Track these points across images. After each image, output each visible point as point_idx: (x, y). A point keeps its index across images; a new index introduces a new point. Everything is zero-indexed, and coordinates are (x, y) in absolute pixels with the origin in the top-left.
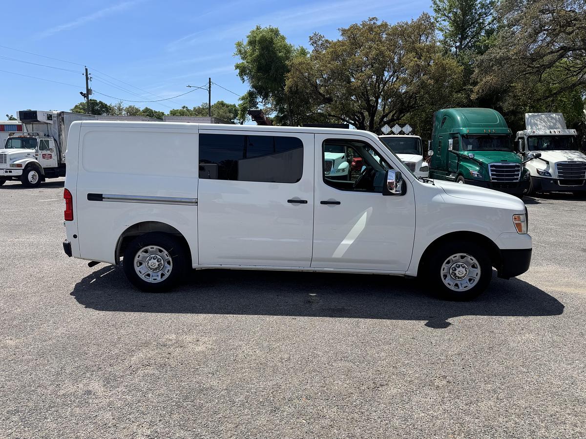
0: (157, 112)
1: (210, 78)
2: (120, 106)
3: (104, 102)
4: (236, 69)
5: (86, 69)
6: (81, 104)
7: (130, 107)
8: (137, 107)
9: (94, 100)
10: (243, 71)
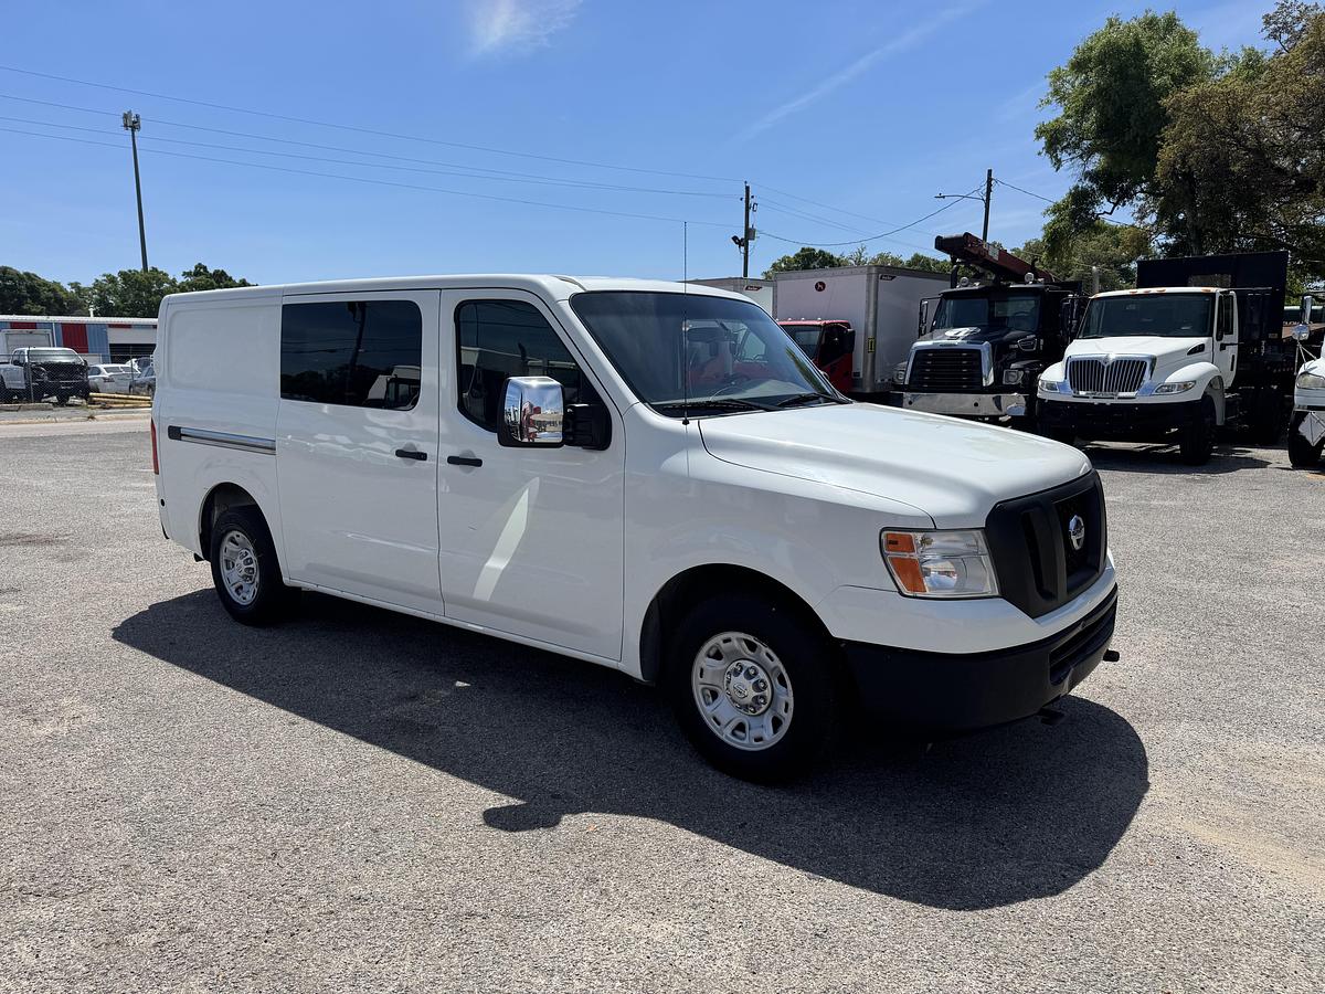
0: (938, 262)
1: (990, 171)
2: (861, 257)
3: (827, 250)
4: (1038, 137)
5: (747, 188)
6: (783, 260)
7: (881, 256)
8: (895, 256)
9: (809, 250)
10: (1055, 140)
